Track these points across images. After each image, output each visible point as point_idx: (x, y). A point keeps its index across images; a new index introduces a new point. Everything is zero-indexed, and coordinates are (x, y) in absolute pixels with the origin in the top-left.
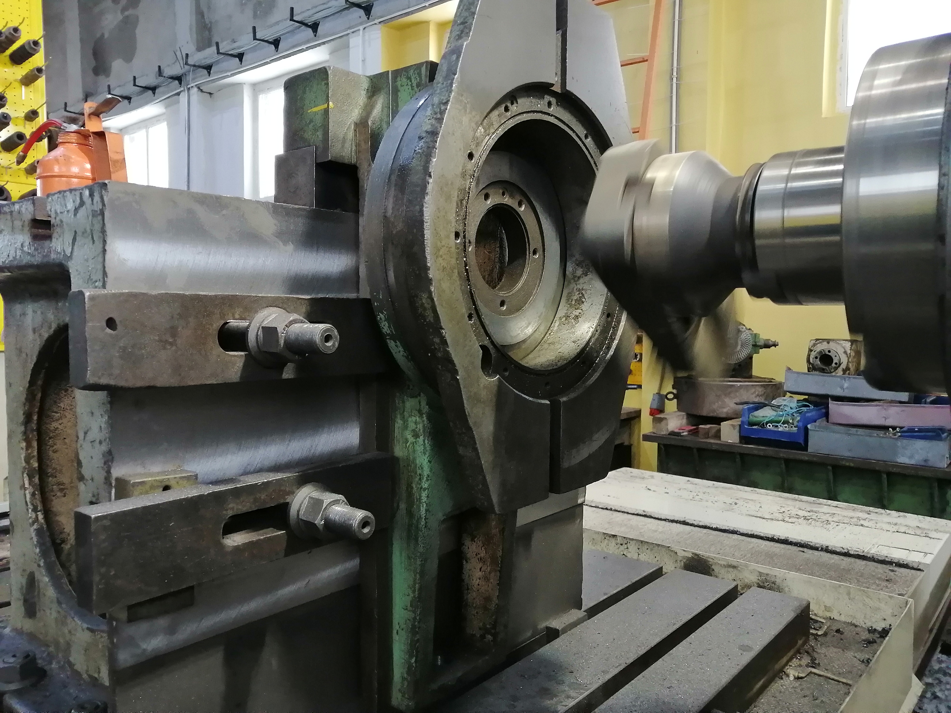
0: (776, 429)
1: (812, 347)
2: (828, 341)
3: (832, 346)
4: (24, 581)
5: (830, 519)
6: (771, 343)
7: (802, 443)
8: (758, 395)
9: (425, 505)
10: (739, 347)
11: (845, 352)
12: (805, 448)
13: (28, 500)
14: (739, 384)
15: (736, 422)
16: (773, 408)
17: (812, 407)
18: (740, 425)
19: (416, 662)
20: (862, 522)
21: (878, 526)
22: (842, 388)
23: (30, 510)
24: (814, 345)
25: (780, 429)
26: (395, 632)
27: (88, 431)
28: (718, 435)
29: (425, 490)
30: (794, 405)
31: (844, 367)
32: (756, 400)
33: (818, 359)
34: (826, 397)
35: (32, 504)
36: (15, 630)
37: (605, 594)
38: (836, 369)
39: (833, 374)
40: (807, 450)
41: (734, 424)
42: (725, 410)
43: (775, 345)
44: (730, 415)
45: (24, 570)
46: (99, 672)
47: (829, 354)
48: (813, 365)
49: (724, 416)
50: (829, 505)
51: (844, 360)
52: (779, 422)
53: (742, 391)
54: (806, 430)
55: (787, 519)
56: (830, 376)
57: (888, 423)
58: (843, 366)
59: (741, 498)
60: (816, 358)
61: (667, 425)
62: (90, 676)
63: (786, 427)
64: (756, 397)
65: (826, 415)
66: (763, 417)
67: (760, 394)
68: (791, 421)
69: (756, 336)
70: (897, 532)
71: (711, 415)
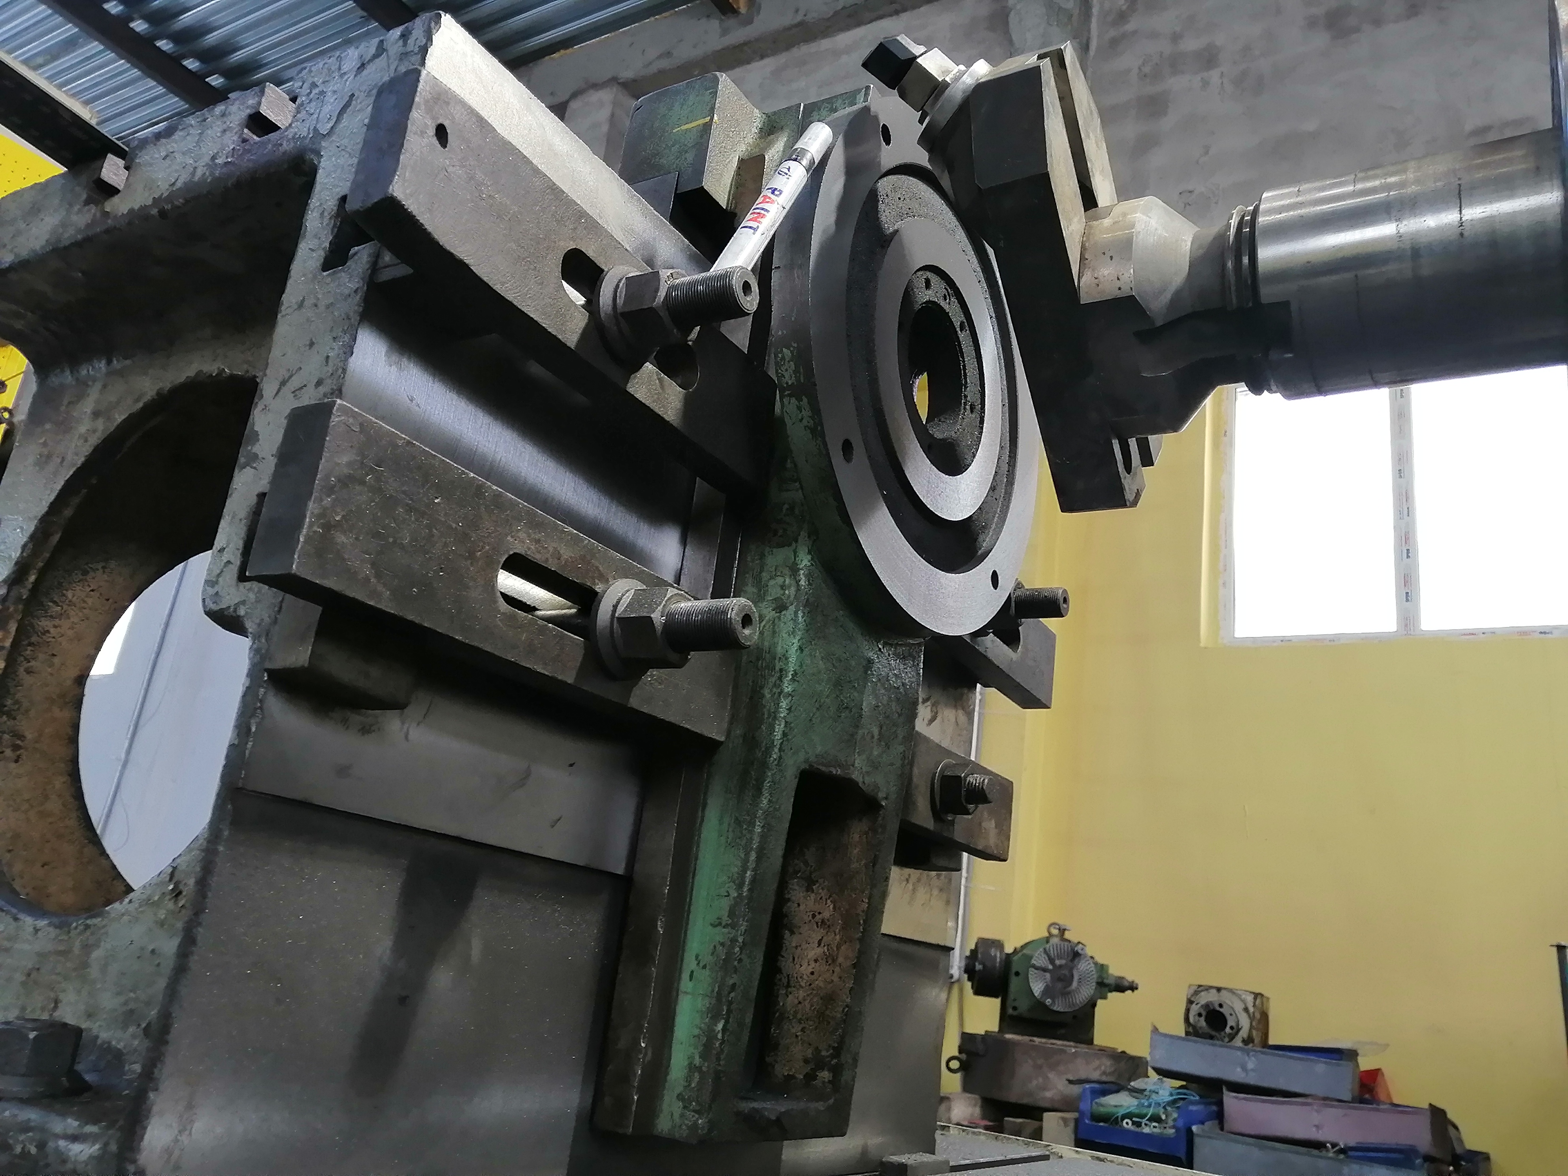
0: (1138, 1128)
1: (1192, 996)
2: (1219, 990)
3: (1225, 997)
6: (1126, 984)
7: (1184, 1156)
8: (1105, 1071)
9: (783, 724)
10: (1075, 984)
11: (1246, 1010)
12: (1189, 1163)
14: (1071, 1050)
15: (1069, 1115)
16: (1132, 1093)
17: (1196, 1097)
18: (1076, 1121)
19: (724, 1030)
22: (1244, 1068)
24: (1196, 993)
25: (1146, 1130)
26: (685, 976)
27: (290, 377)
28: (1037, 1136)
29: (785, 697)
31: (1245, 1036)
32: (1105, 1078)
33: (1202, 1019)
34: (1218, 1083)
38: (1232, 1037)
39: (1229, 1044)
41: (1064, 1117)
42: (1048, 1094)
43: (1133, 987)
44: (1056, 1104)
47: (1221, 1010)
48: (1194, 1027)
49: (1045, 1103)
51: (1245, 1022)
53: (1077, 1061)
54: (1190, 1134)
56: (1222, 1048)
57: (1322, 1136)
58: (1244, 1033)
60: (1200, 1015)
61: (949, 1109)
63: (1154, 1127)
64: (1103, 1073)
65: (1220, 1116)
66: (1116, 1106)
67: (1108, 1071)
68: (1163, 1117)
69: (1102, 968)
71: (1025, 1101)
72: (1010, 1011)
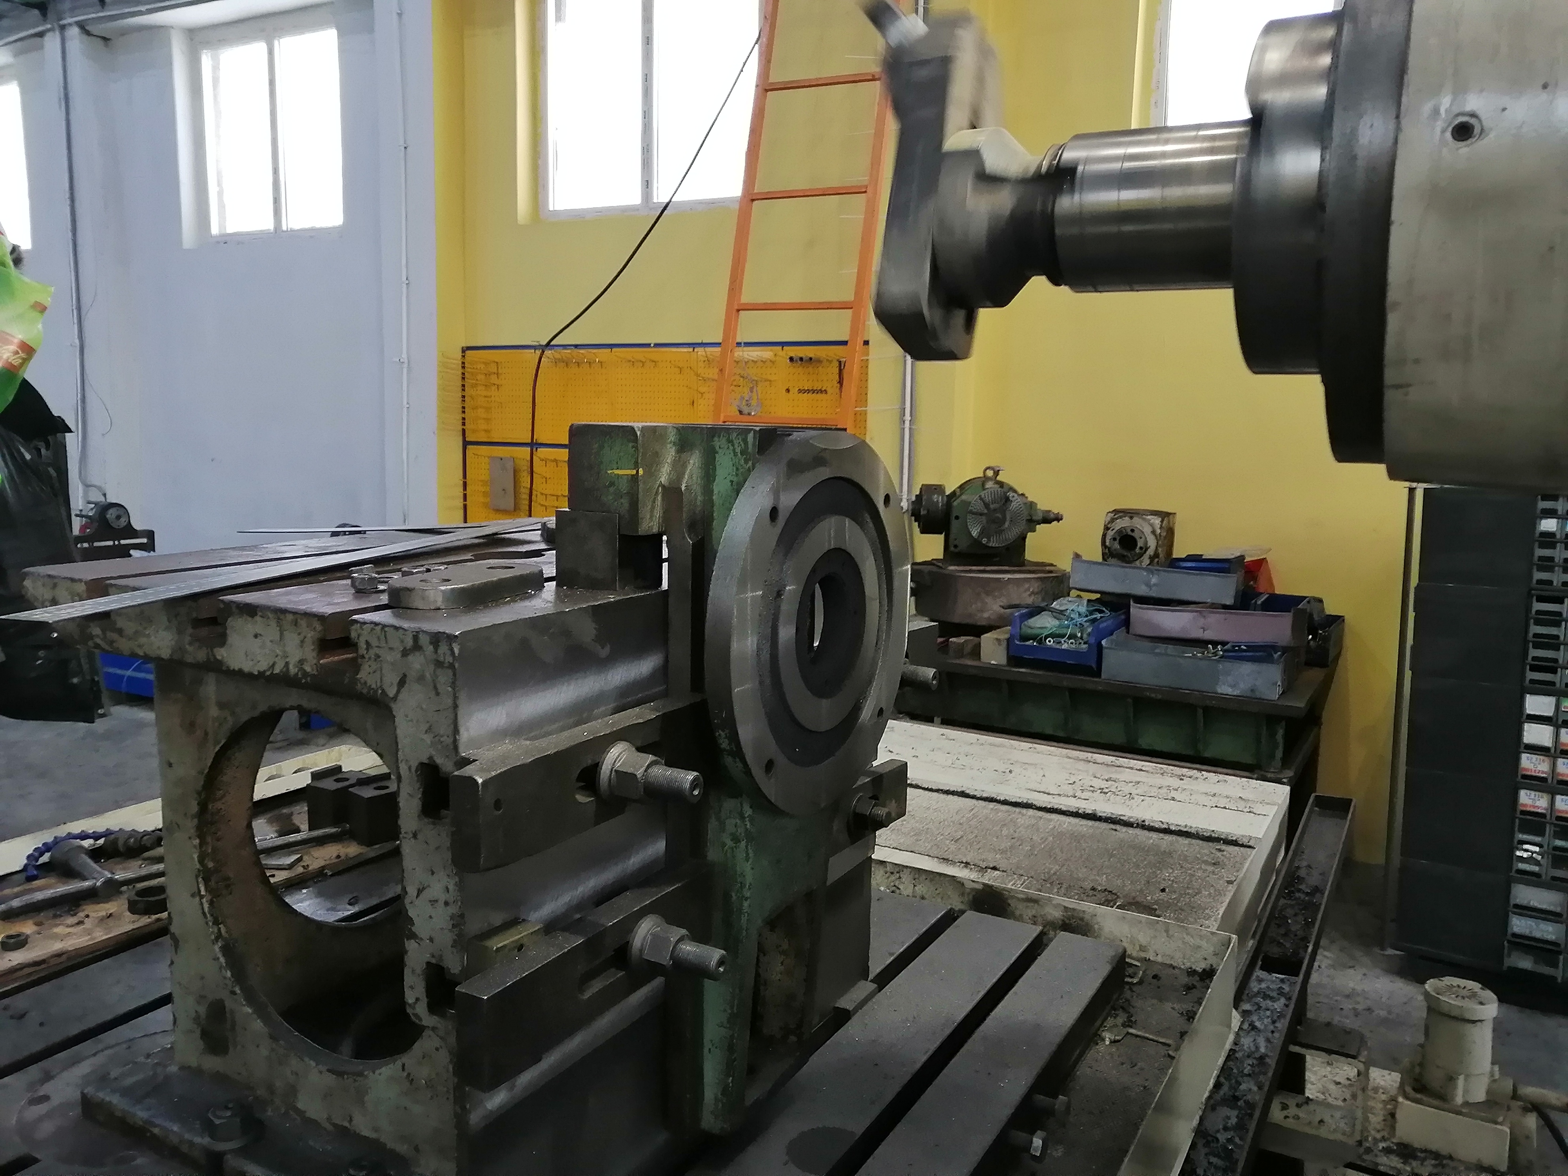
0: (1058, 646)
1: (1109, 523)
2: (1131, 513)
3: (1137, 522)
4: (202, 1010)
5: (1134, 792)
6: (1052, 516)
7: (1094, 666)
8: (1033, 593)
9: (746, 914)
10: (1007, 524)
11: (1153, 532)
12: (1098, 673)
13: (206, 910)
14: (1007, 576)
15: (1002, 634)
16: (1054, 614)
17: (1108, 613)
18: (1008, 640)
19: (732, 1082)
20: (1173, 794)
21: (1193, 797)
22: (1148, 585)
23: (211, 924)
24: (1113, 520)
25: (1065, 646)
26: (706, 1051)
27: (424, 889)
28: (976, 652)
29: (746, 899)
30: (1083, 609)
31: (1152, 553)
32: (1029, 601)
33: (1117, 542)
34: (1128, 596)
35: (212, 915)
36: (182, 1068)
37: (891, 954)
38: (1141, 555)
39: (1138, 563)
40: (1099, 676)
41: (999, 637)
42: (986, 615)
43: (1058, 518)
44: (992, 623)
45: (203, 997)
46: (351, 1120)
47: (1133, 534)
48: (1109, 549)
49: (984, 623)
50: (1132, 768)
51: (1152, 543)
52: (1063, 636)
53: (1010, 586)
54: (1100, 648)
55: (1078, 794)
56: (1130, 567)
57: (1209, 635)
58: (1150, 552)
59: (1016, 762)
60: (1115, 539)
62: (335, 1125)
63: (1072, 643)
64: (1030, 595)
65: (1127, 624)
66: (1041, 627)
67: (1036, 590)
68: (1079, 635)
69: (1032, 505)
70: (1216, 806)
71: (968, 621)
72: (952, 549)
